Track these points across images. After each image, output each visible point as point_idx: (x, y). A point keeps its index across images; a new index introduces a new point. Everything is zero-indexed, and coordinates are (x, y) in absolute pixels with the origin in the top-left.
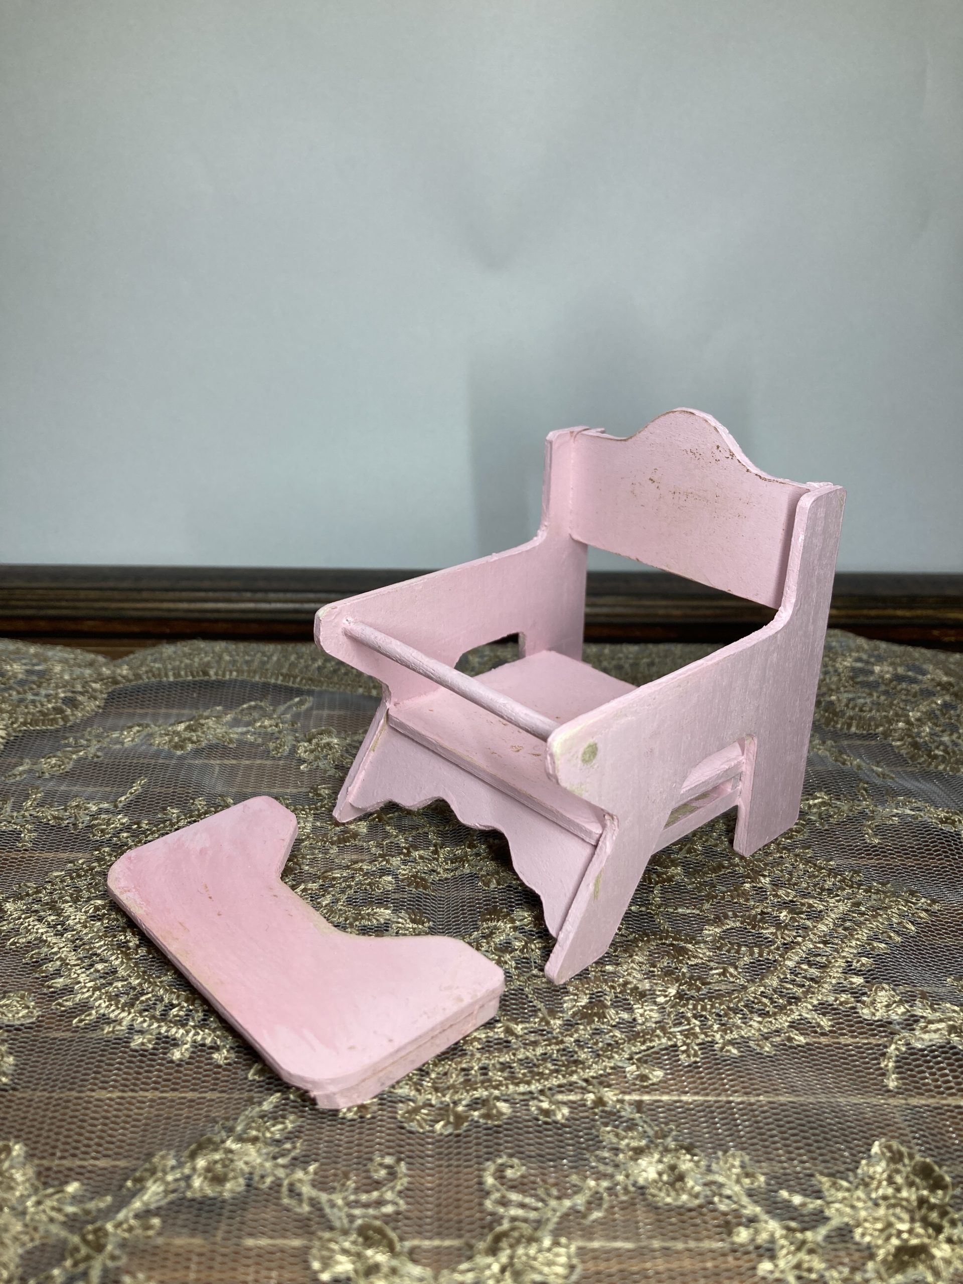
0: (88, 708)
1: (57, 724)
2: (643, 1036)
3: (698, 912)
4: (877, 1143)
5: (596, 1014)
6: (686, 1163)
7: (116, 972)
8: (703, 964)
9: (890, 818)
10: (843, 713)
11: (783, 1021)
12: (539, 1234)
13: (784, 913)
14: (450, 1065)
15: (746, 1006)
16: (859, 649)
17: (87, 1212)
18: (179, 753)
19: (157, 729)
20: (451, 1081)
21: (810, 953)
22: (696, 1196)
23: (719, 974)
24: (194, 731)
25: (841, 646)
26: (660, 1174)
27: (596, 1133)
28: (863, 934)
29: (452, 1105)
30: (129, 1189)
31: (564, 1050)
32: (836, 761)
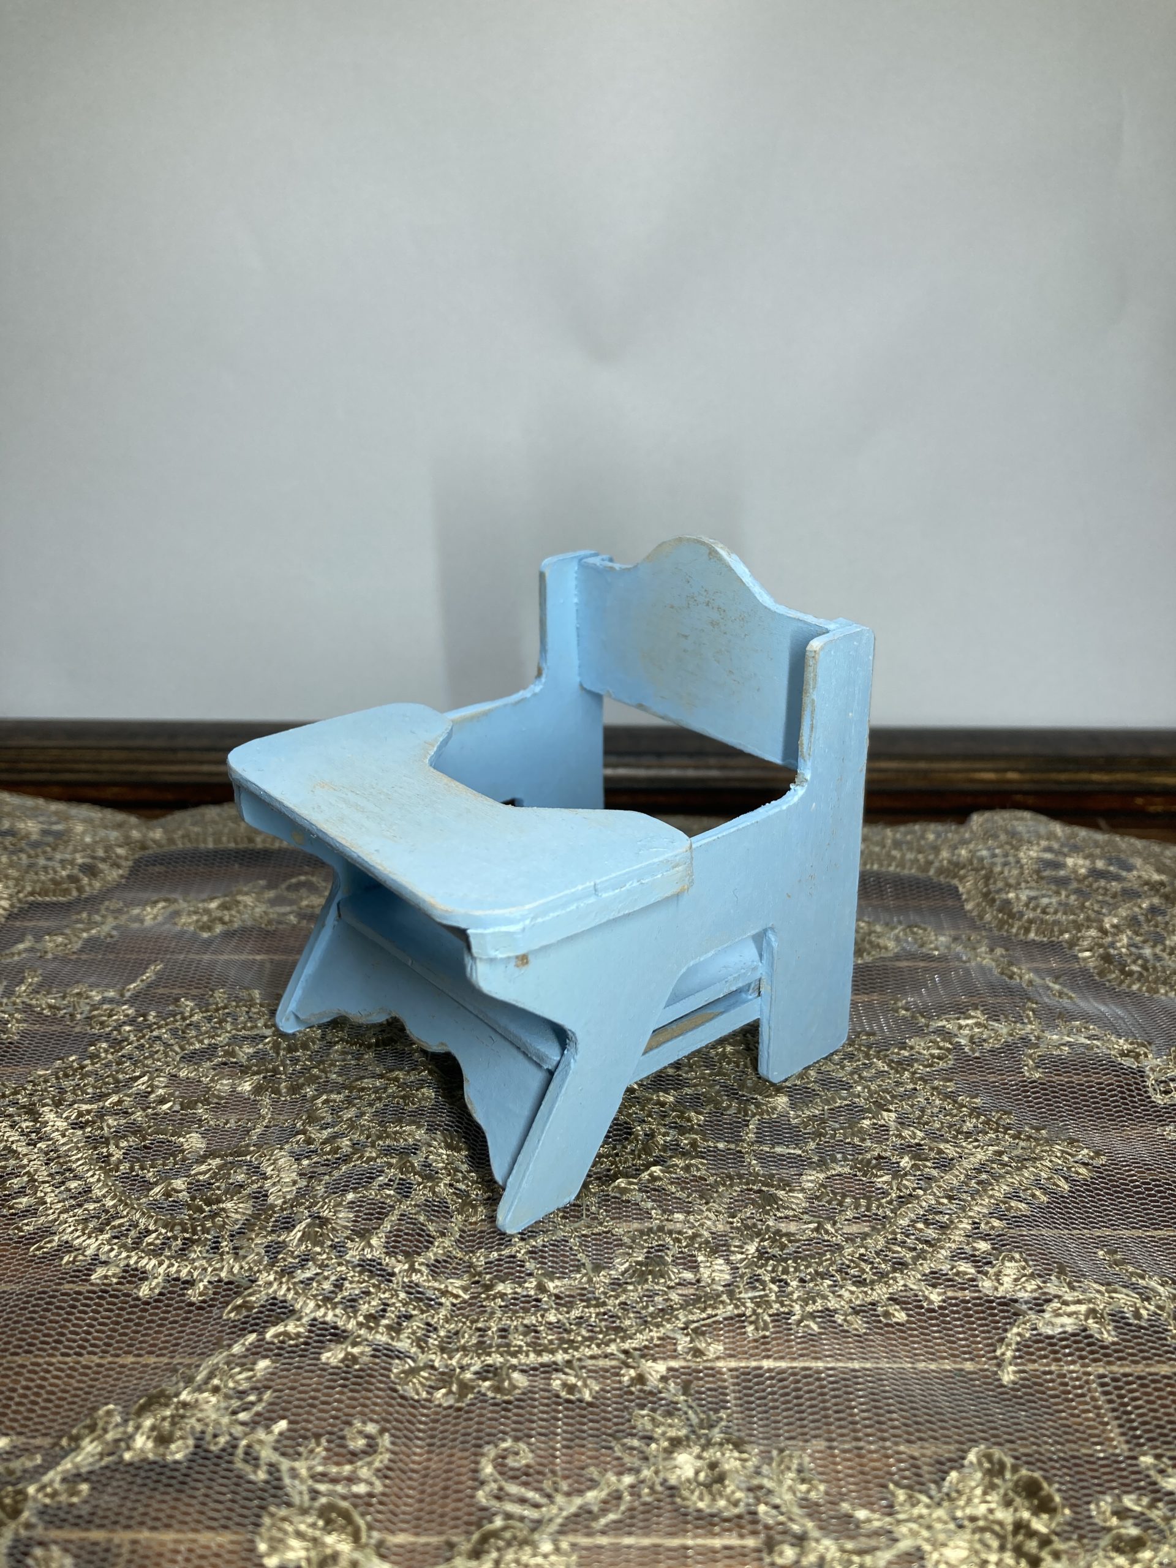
0: (109, 878)
1: (70, 895)
2: (705, 1302)
3: (800, 1152)
4: (975, 1450)
5: (650, 1272)
6: (730, 1461)
7: (91, 1191)
8: (795, 1216)
9: (1058, 1047)
10: (1022, 914)
11: (880, 1292)
12: (536, 1536)
13: (906, 1159)
14: (464, 1323)
15: (839, 1271)
16: (1051, 836)
17: (11, 1472)
18: (205, 935)
19: (185, 905)
20: (463, 1341)
21: (931, 1210)
22: (736, 1504)
23: (812, 1231)
24: (228, 909)
25: (1029, 832)
26: (697, 1473)
27: (628, 1417)
28: (1000, 1190)
29: (458, 1370)
30: (62, 1448)
31: (605, 1314)
32: (1002, 973)
